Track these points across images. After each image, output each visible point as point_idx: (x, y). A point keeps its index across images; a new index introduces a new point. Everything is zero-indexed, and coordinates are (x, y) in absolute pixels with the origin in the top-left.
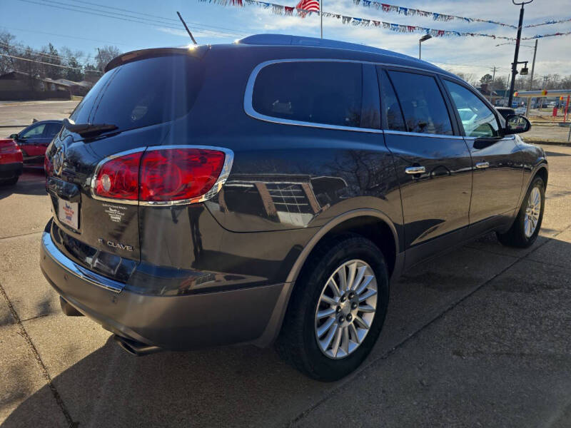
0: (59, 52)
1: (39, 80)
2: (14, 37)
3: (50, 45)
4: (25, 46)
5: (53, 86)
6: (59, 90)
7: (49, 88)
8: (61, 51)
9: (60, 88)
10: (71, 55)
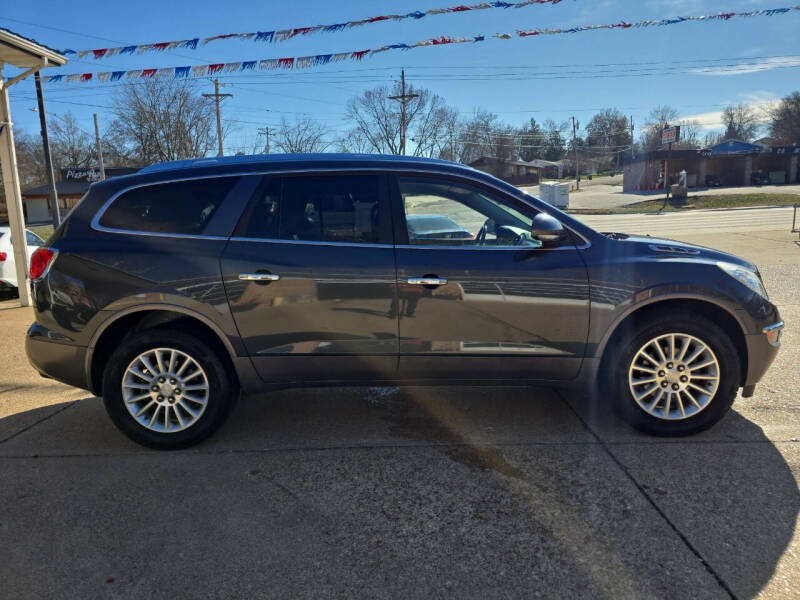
0: (541, 127)
1: (508, 164)
2: (495, 117)
3: (532, 120)
4: (506, 126)
5: (524, 169)
6: (528, 174)
7: (518, 172)
8: (544, 125)
9: (532, 171)
10: (555, 127)
